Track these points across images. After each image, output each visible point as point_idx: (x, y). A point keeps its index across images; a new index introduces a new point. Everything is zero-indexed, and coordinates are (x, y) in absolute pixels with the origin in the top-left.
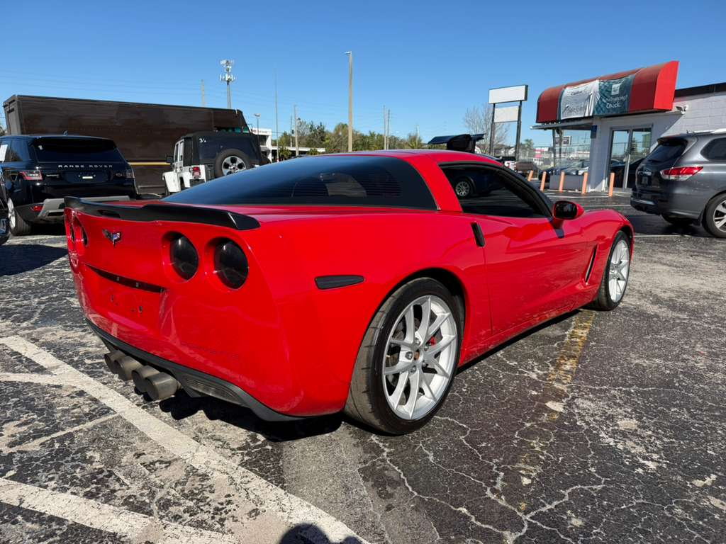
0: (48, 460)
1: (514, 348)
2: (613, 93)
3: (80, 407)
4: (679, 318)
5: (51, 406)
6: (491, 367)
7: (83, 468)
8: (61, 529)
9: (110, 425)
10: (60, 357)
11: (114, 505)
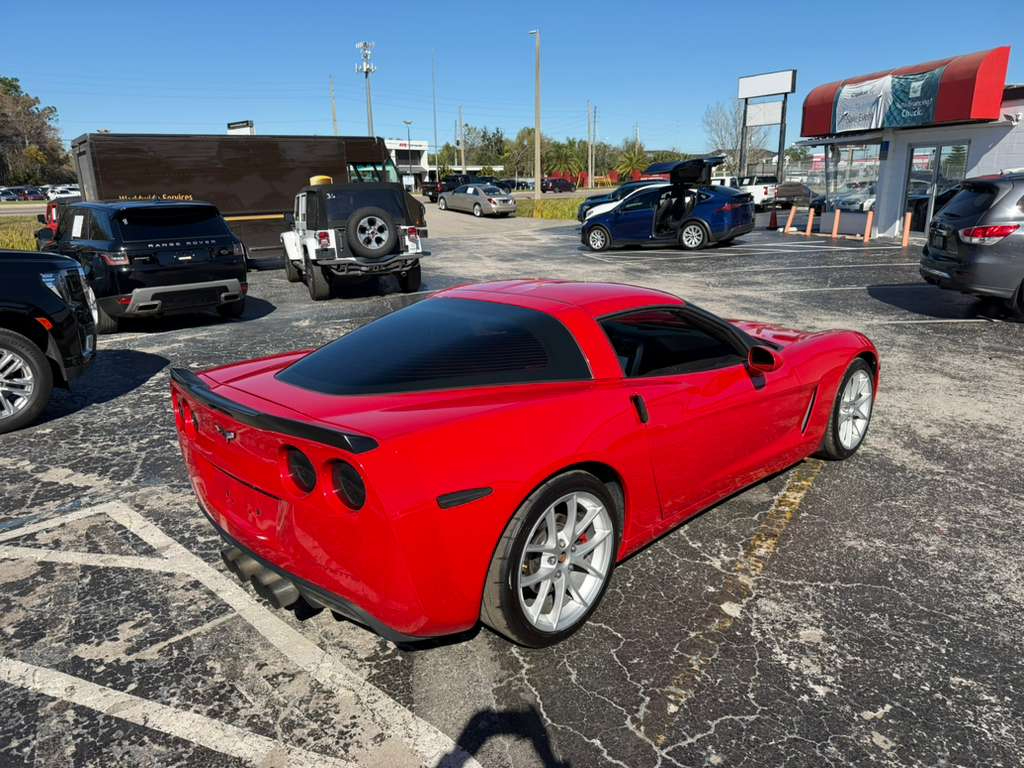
0: (169, 671)
1: (703, 521)
2: (912, 95)
3: (196, 603)
4: (931, 472)
5: (165, 602)
6: (668, 550)
7: (204, 682)
8: (186, 752)
9: (229, 627)
10: (170, 533)
11: (238, 726)
